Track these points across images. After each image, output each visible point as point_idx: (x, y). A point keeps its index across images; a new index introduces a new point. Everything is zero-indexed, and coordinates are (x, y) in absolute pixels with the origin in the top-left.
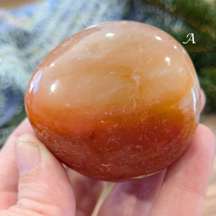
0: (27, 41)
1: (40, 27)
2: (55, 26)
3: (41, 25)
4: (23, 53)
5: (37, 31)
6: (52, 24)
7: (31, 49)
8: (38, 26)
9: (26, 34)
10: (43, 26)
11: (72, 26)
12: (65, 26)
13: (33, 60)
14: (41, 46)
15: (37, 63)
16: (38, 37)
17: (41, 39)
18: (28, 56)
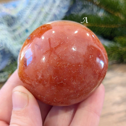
0: (13, 22)
1: (21, 13)
2: (30, 13)
3: (22, 12)
4: (11, 29)
5: (19, 16)
6: (28, 12)
7: (16, 26)
8: (20, 13)
9: (13, 18)
10: (22, 13)
11: (40, 13)
12: (36, 13)
13: (17, 33)
14: (22, 25)
15: (19, 35)
16: (20, 19)
17: (22, 21)
18: (14, 31)
